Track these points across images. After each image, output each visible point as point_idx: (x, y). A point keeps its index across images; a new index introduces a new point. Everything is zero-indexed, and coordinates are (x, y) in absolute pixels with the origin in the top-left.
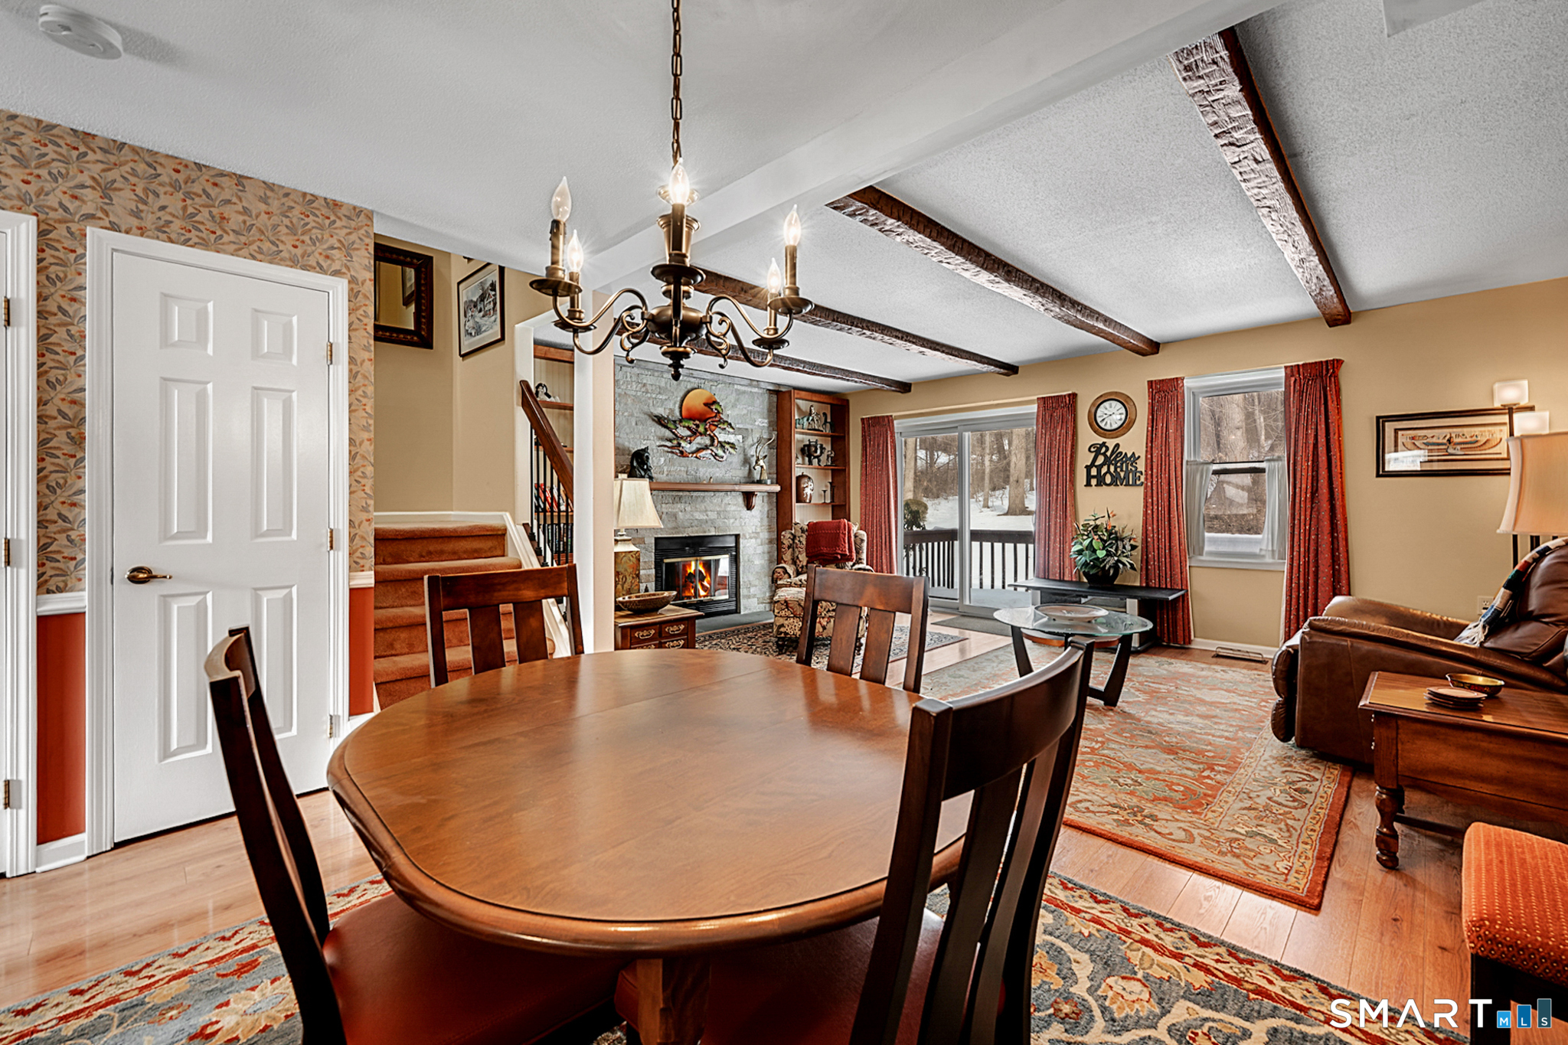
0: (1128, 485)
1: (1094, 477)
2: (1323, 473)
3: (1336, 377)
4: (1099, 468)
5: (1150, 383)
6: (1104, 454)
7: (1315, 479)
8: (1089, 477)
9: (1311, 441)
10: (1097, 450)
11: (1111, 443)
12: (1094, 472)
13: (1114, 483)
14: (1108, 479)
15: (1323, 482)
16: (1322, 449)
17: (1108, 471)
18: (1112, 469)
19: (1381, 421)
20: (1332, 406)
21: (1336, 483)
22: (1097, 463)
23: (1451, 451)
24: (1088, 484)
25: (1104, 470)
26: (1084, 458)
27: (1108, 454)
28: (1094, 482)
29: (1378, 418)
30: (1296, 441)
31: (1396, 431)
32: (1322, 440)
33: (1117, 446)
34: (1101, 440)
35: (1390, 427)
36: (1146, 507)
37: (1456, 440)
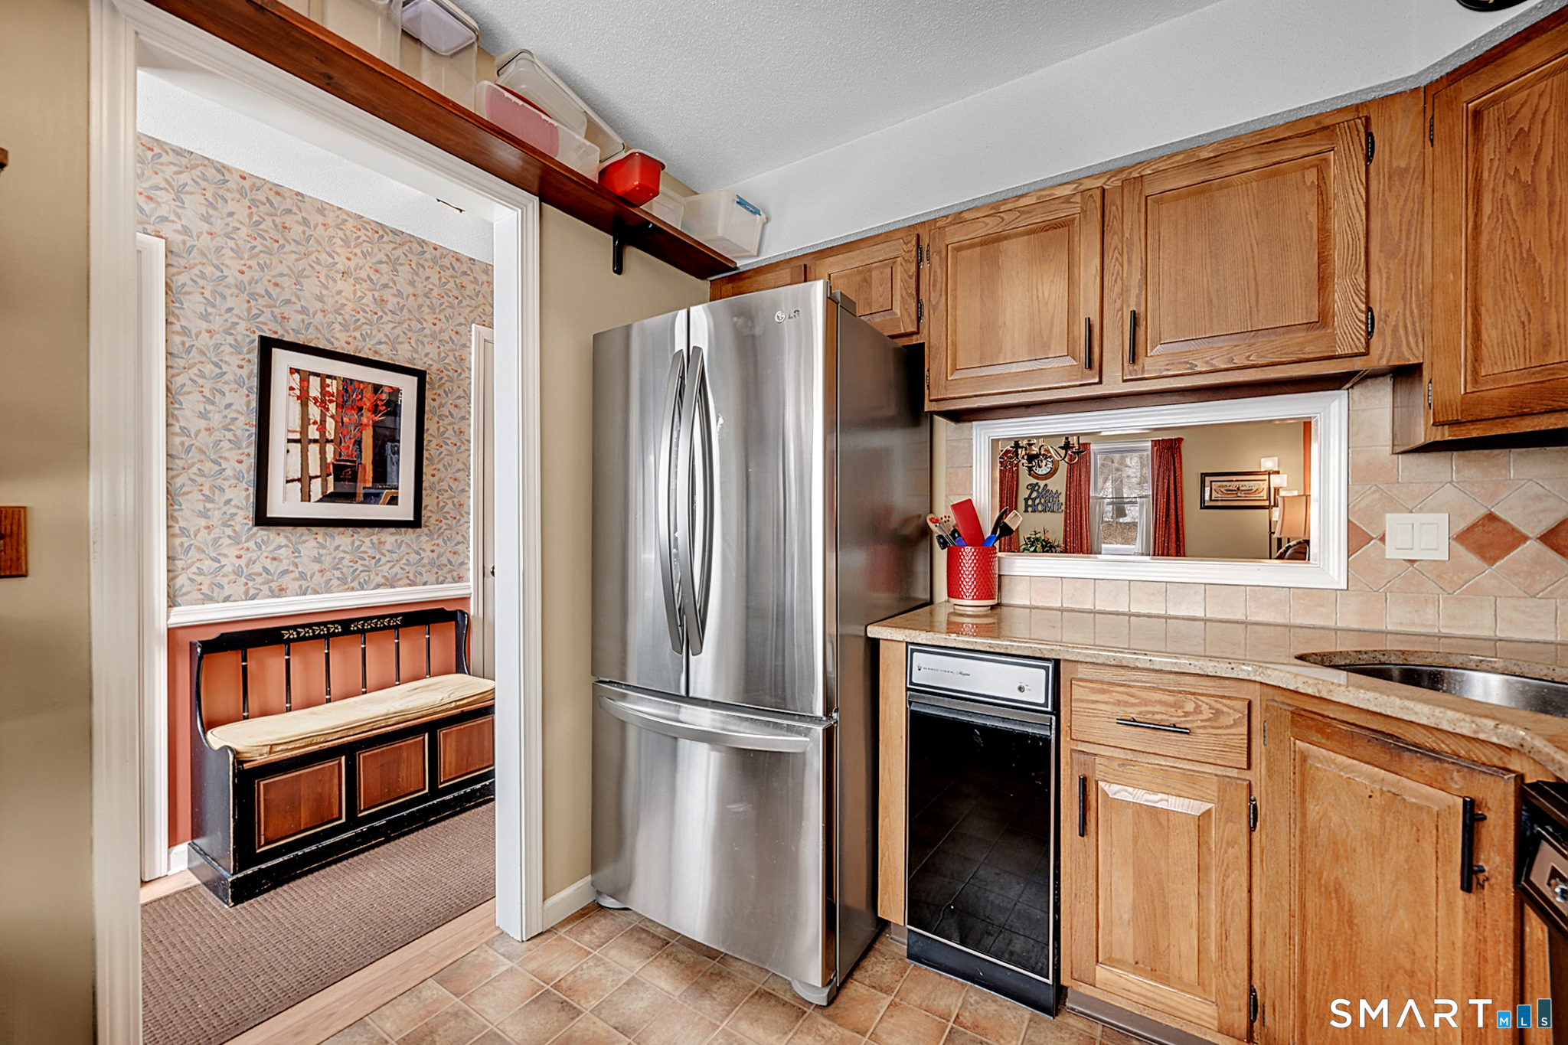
0: (1053, 511)
1: (1030, 506)
2: (1172, 506)
3: (1180, 449)
4: (1034, 500)
6: (1037, 491)
7: (1168, 510)
8: (1027, 506)
9: (1166, 487)
10: (1032, 487)
11: (1042, 483)
12: (1030, 502)
13: (1044, 511)
14: (1040, 508)
15: (1172, 511)
16: (1172, 492)
17: (1040, 503)
18: (1043, 501)
19: (1204, 475)
20: (1177, 466)
21: (1179, 512)
22: (1033, 496)
23: (1239, 494)
24: (1026, 511)
25: (1037, 501)
26: (1024, 493)
27: (1040, 490)
28: (1030, 509)
29: (1202, 474)
30: (1157, 485)
31: (1211, 482)
32: (1172, 486)
33: (1046, 485)
34: (1035, 481)
35: (1208, 479)
36: (1066, 526)
37: (1241, 488)
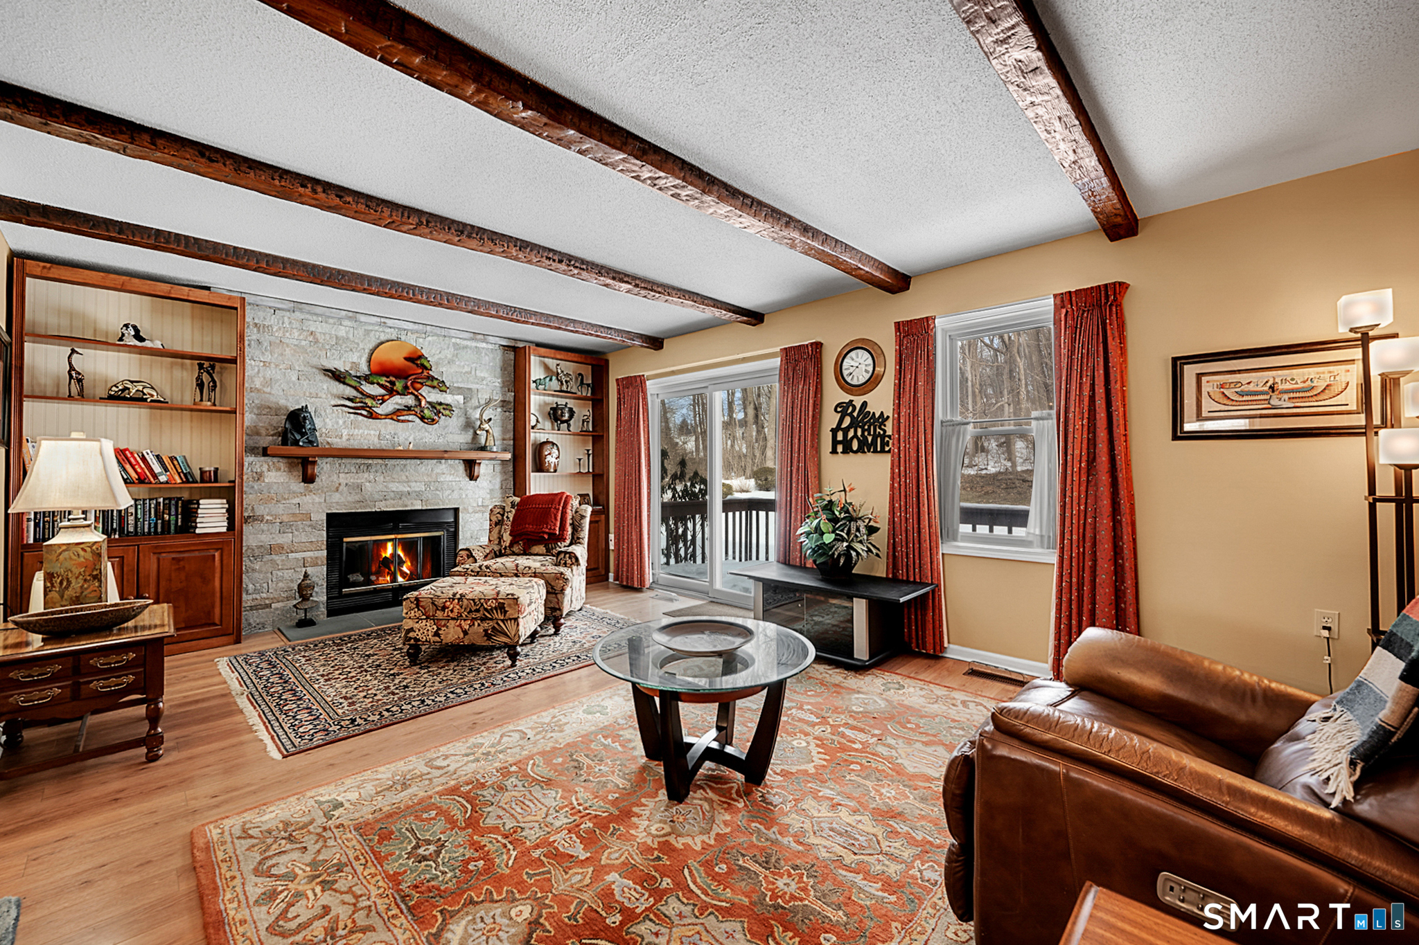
0: (875, 451)
1: (840, 442)
2: (1102, 434)
3: (1119, 306)
4: (846, 431)
5: (898, 325)
6: (851, 415)
7: (1092, 443)
8: (835, 443)
9: (1086, 393)
10: (843, 409)
11: (858, 400)
12: (840, 437)
13: (860, 450)
14: (855, 446)
15: (1102, 446)
16: (1100, 403)
17: (855, 436)
18: (859, 432)
19: (1178, 364)
20: (1112, 344)
21: (1119, 449)
22: (844, 425)
23: (1274, 402)
24: (834, 451)
25: (851, 434)
26: (830, 419)
27: (855, 414)
28: (840, 448)
29: (1175, 360)
30: (1067, 392)
31: (1199, 376)
32: (1100, 391)
33: (865, 404)
34: (846, 398)
35: (1190, 371)
36: (893, 479)
37: (1281, 387)
